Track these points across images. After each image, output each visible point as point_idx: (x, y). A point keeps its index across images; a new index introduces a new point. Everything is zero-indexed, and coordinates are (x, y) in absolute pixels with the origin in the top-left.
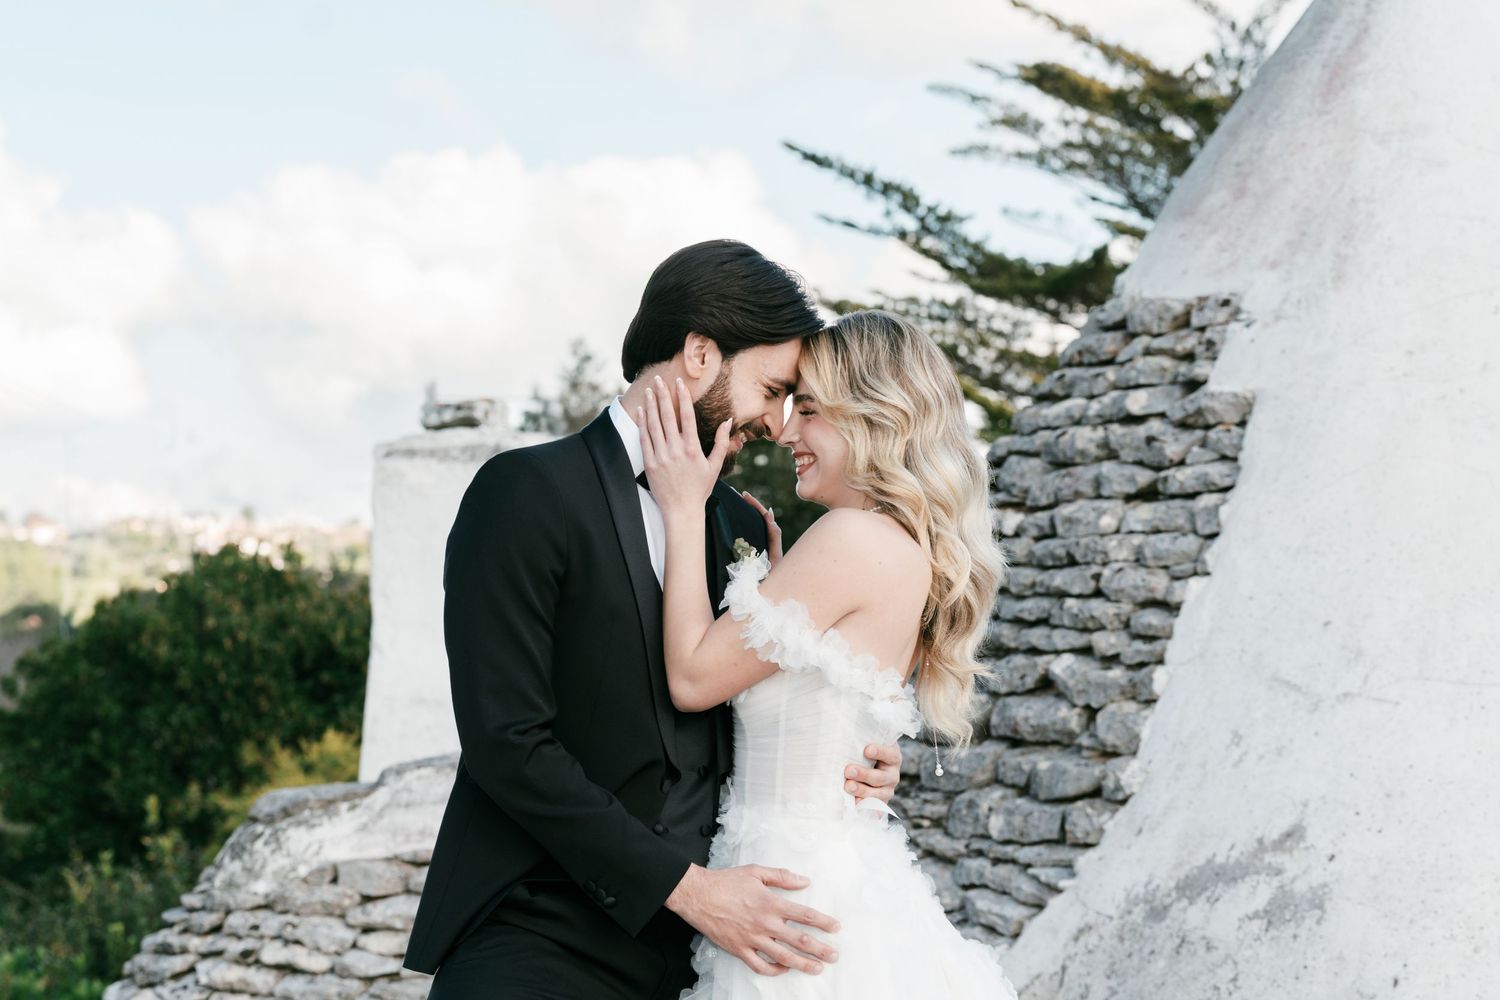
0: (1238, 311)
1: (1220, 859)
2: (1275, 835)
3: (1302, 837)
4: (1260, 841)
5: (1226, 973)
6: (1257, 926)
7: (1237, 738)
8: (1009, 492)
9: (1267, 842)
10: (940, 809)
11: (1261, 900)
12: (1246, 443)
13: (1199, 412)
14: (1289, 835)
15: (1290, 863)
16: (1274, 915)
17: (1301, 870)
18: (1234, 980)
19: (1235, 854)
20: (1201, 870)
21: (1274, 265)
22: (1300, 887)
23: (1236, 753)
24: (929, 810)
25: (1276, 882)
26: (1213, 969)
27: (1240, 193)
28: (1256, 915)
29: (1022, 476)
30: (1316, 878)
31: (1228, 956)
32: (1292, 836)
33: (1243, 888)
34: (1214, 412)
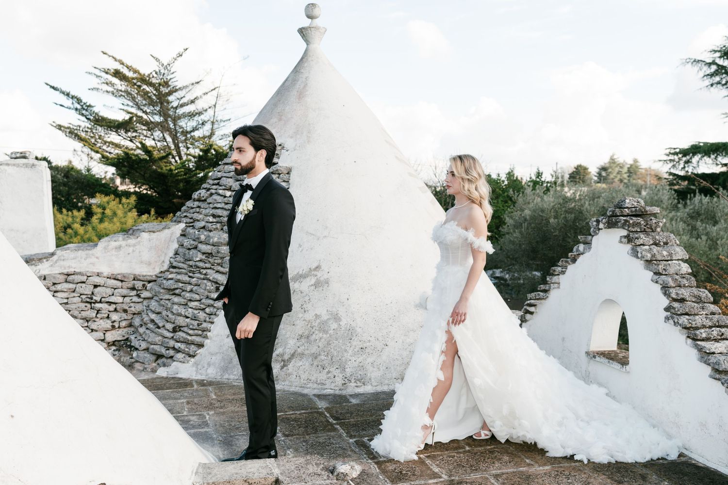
0: (283, 147)
1: (300, 273)
2: (314, 267)
3: (321, 268)
4: (310, 269)
5: (307, 298)
6: (313, 288)
7: (300, 246)
8: (225, 186)
9: (312, 269)
10: (220, 261)
11: (313, 281)
12: (291, 178)
13: (277, 170)
14: (317, 267)
15: (319, 274)
16: (317, 285)
17: (321, 275)
18: (309, 299)
19: (304, 272)
20: (296, 275)
21: (292, 137)
22: (322, 279)
23: (301, 249)
24: (216, 261)
25: (316, 278)
26: (304, 297)
27: (280, 120)
28: (312, 285)
29: (229, 183)
30: (326, 276)
31: (307, 295)
32: (318, 268)
33: (308, 279)
34: (281, 170)
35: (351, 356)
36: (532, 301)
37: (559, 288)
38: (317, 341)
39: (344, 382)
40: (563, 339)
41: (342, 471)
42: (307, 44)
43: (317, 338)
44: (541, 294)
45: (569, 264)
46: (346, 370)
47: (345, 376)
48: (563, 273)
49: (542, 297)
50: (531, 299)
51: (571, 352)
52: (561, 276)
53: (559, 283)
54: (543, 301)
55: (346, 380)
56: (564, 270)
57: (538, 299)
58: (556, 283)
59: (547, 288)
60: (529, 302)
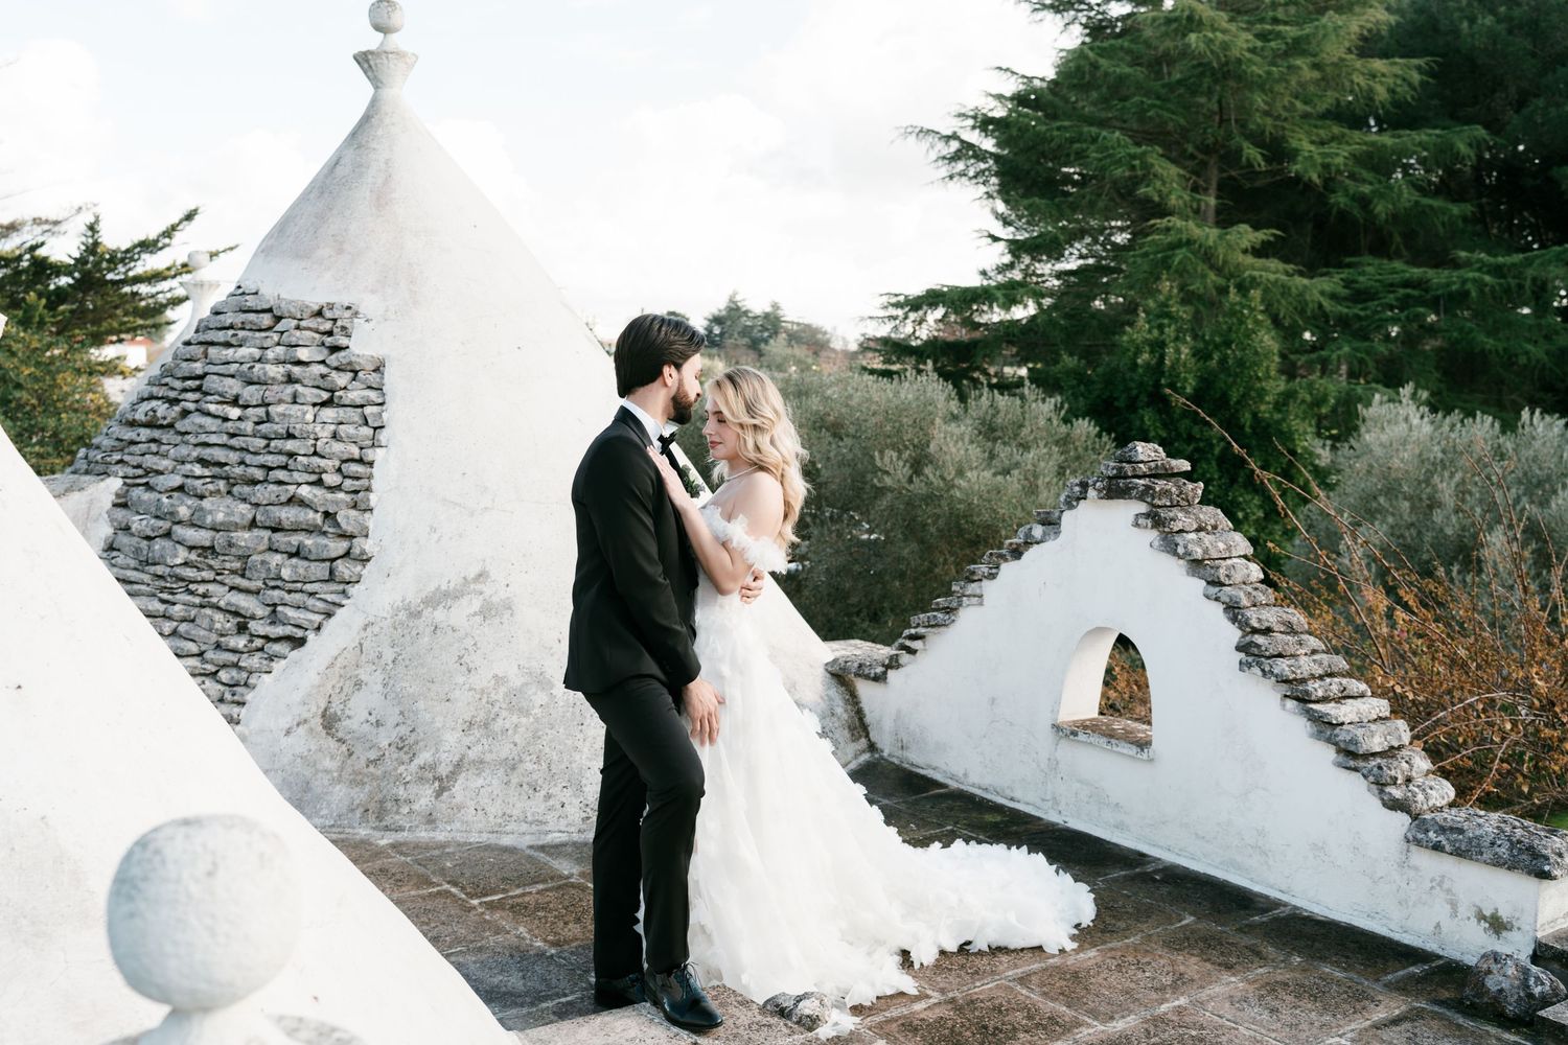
0: (357, 313)
1: (444, 588)
2: (472, 576)
3: (488, 576)
4: (465, 578)
5: (469, 642)
6: (478, 619)
7: (433, 530)
8: (220, 395)
9: (469, 579)
10: (237, 565)
11: (476, 604)
12: (386, 381)
13: (350, 363)
14: (480, 575)
15: (488, 589)
16: (487, 612)
17: (494, 591)
18: (475, 644)
19: (452, 585)
20: (434, 593)
21: (373, 292)
22: (495, 599)
23: (435, 537)
24: (228, 565)
25: (481, 597)
26: (460, 640)
27: (340, 251)
28: (475, 614)
29: (230, 387)
30: (503, 594)
31: (467, 634)
32: (482, 576)
33: (464, 601)
34: (359, 364)
35: (590, 760)
36: (921, 630)
37: (981, 604)
38: (510, 732)
39: (585, 815)
40: (993, 701)
41: (807, 1012)
42: (376, 88)
43: (507, 726)
44: (940, 615)
45: (1006, 560)
46: (584, 789)
47: (585, 802)
48: (992, 576)
49: (941, 622)
50: (918, 625)
51: (1011, 724)
52: (985, 583)
53: (981, 596)
54: (942, 629)
55: (588, 810)
56: (994, 571)
57: (933, 626)
58: (975, 596)
59: (954, 605)
60: (913, 631)
